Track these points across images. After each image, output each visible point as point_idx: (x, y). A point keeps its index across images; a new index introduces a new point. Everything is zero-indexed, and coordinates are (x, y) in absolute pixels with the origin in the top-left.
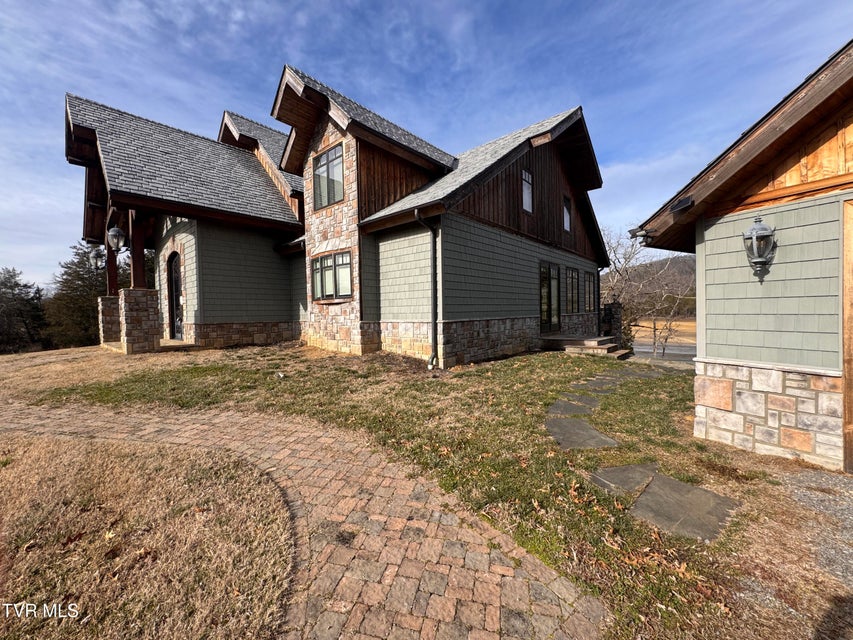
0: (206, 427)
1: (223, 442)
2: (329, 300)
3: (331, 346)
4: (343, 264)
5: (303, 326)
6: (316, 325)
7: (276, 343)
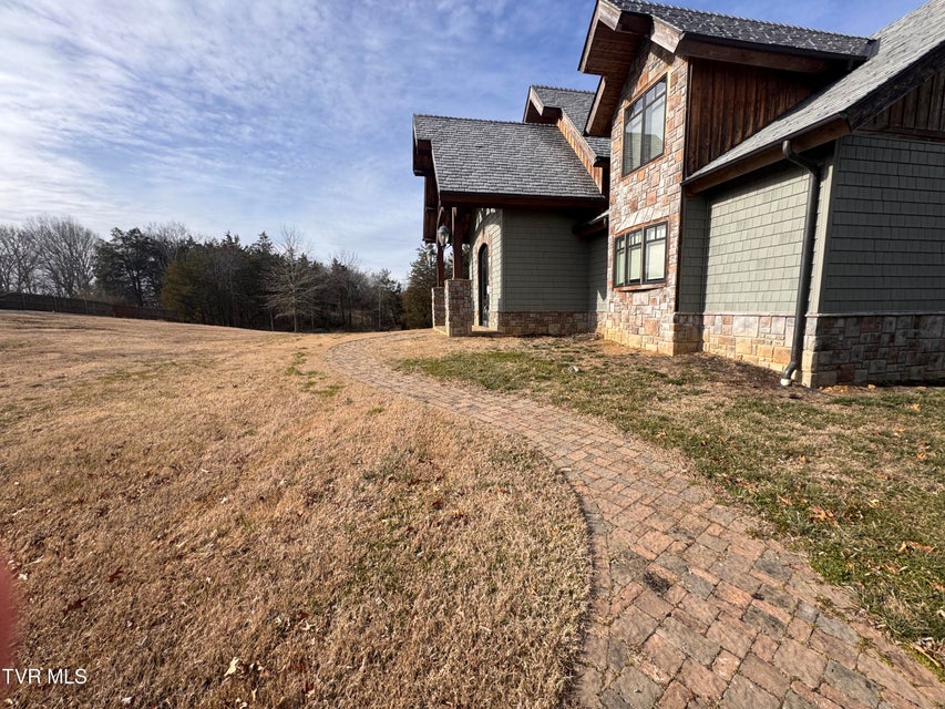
0: (506, 411)
1: (520, 428)
2: (634, 286)
3: (632, 342)
4: (656, 240)
5: (599, 317)
6: (616, 316)
7: (570, 335)
